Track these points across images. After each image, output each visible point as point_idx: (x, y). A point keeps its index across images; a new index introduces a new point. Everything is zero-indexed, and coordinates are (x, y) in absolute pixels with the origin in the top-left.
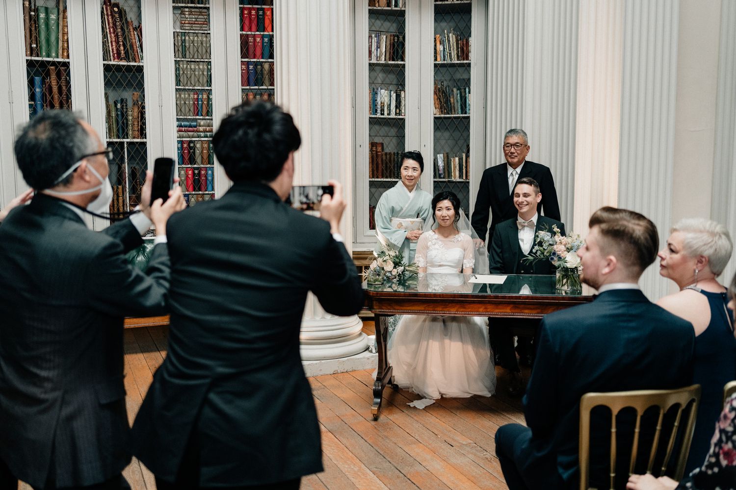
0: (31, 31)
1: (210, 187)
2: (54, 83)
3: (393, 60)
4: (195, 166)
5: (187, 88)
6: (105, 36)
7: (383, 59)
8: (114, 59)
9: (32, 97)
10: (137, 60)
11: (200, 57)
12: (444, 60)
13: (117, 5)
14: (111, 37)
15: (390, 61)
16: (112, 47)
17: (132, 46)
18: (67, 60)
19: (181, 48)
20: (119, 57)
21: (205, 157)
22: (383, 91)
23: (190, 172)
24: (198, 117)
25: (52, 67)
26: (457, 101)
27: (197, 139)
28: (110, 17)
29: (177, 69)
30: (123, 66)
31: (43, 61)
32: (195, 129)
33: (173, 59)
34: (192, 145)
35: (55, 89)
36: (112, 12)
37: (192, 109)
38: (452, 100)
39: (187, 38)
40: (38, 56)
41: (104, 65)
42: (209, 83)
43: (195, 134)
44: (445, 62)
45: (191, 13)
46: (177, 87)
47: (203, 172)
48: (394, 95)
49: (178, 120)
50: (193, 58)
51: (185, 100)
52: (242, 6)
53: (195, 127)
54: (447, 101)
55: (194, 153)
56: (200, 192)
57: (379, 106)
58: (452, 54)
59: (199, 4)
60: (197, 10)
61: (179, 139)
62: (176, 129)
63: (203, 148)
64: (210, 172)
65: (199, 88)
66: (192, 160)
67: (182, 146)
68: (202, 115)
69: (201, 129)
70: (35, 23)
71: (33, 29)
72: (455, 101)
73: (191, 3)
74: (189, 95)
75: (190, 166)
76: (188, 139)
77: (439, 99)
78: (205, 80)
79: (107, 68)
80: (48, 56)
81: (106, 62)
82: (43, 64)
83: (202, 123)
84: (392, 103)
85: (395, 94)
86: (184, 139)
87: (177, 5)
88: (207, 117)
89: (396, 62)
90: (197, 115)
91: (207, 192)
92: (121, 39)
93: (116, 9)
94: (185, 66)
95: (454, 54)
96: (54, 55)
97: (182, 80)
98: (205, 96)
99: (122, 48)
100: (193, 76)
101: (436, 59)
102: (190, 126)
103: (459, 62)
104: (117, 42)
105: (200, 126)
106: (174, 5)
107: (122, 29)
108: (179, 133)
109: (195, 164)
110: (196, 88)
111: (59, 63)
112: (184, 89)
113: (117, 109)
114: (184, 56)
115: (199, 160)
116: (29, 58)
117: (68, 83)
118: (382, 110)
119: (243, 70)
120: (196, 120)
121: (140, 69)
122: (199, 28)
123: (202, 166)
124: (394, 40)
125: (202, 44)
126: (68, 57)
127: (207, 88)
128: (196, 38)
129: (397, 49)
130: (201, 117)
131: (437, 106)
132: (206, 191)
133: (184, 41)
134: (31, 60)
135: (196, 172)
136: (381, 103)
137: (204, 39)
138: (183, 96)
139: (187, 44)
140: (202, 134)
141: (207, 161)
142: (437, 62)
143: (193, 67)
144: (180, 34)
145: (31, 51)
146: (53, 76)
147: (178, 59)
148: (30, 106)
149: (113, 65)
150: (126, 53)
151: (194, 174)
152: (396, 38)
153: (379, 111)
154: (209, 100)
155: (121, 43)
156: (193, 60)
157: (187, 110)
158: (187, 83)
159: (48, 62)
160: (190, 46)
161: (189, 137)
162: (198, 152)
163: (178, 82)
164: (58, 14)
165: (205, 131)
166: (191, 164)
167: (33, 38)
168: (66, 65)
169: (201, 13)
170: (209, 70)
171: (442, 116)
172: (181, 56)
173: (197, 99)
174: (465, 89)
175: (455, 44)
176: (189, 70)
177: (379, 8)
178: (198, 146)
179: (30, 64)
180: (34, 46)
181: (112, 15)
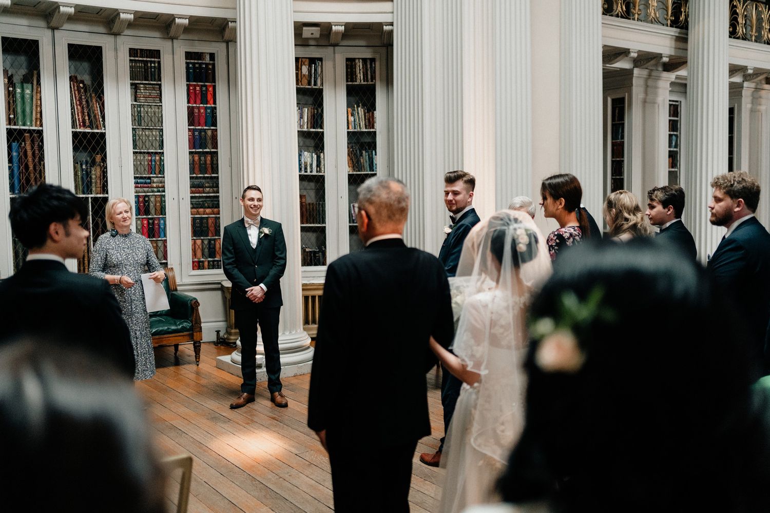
0: (9, 103)
1: (162, 234)
2: (28, 148)
3: (314, 128)
4: (150, 216)
5: (142, 151)
6: (72, 108)
7: (306, 127)
8: (80, 128)
9: (10, 160)
10: (99, 128)
11: (153, 125)
12: (355, 128)
13: (82, 82)
14: (78, 108)
15: (311, 128)
16: (79, 117)
17: (95, 116)
18: (41, 128)
19: (137, 119)
20: (84, 126)
21: (158, 209)
22: (306, 153)
23: (145, 222)
24: (151, 175)
25: (27, 134)
26: (366, 161)
27: (151, 194)
28: (76, 92)
29: (134, 135)
30: (89, 133)
31: (20, 129)
32: (150, 185)
33: (132, 127)
34: (147, 199)
35: (30, 153)
36: (78, 87)
37: (147, 169)
38: (362, 160)
39: (142, 109)
40: (15, 125)
41: (73, 132)
42: (161, 146)
43: (150, 190)
44: (356, 130)
45: (145, 89)
46: (134, 150)
47: (156, 222)
48: (315, 156)
49: (135, 178)
50: (147, 126)
51: (140, 161)
52: (188, 83)
53: (150, 183)
54: (358, 161)
55: (149, 205)
56: (154, 239)
57: (303, 165)
58: (361, 124)
59: (152, 81)
60: (151, 86)
61: (136, 194)
62: (133, 185)
63: (156, 202)
64: (162, 222)
65: (152, 151)
66: (147, 212)
67: (138, 200)
68: (155, 174)
69: (155, 185)
70: (13, 97)
71: (11, 102)
72: (365, 161)
73: (145, 80)
74: (144, 157)
75: (145, 217)
76: (144, 194)
77: (351, 159)
78: (158, 144)
79: (75, 135)
80: (24, 125)
81: (74, 130)
82: (21, 132)
83: (155, 180)
84: (313, 163)
85: (316, 156)
86: (140, 194)
87: (134, 82)
88: (160, 176)
89: (317, 130)
90: (151, 173)
91: (160, 239)
92: (85, 111)
93: (81, 85)
94: (141, 133)
95: (362, 124)
96: (29, 124)
97: (138, 144)
98: (158, 158)
99: (87, 118)
100: (147, 141)
101: (348, 128)
102: (146, 183)
103: (367, 130)
104: (83, 113)
105: (154, 183)
106: (131, 81)
107: (87, 101)
108: (137, 189)
109: (149, 215)
110: (150, 151)
111: (34, 130)
112: (140, 153)
113: (82, 170)
114: (140, 125)
115: (153, 211)
116: (9, 127)
117: (41, 148)
118: (306, 168)
119: (190, 136)
120: (149, 178)
121: (103, 135)
122: (152, 101)
123: (155, 216)
124: (314, 112)
125: (155, 114)
126: (41, 125)
127: (159, 151)
128: (150, 110)
129: (317, 119)
130: (155, 175)
131: (350, 165)
132: (159, 237)
133: (139, 112)
134: (10, 129)
135: (151, 221)
136: (305, 163)
137: (157, 110)
138: (139, 157)
139: (142, 115)
140: (155, 190)
141: (160, 212)
142: (349, 130)
143: (147, 133)
144: (136, 106)
145: (10, 121)
146: (28, 143)
147: (135, 127)
148: (10, 167)
149: (80, 132)
150: (91, 122)
151: (149, 223)
152: (316, 111)
153: (303, 169)
154: (161, 160)
155: (86, 114)
156: (147, 127)
157: (143, 169)
158: (142, 147)
159: (25, 130)
160: (144, 116)
161: (145, 192)
162: (152, 205)
163: (135, 146)
164: (32, 91)
165: (158, 187)
166: (146, 215)
167: (11, 110)
168: (40, 133)
169: (154, 89)
170: (162, 136)
171: (355, 173)
172: (137, 124)
173: (151, 161)
174: (372, 152)
175: (363, 116)
176: (144, 136)
177: (302, 87)
178: (152, 199)
179: (10, 133)
180: (12, 116)
181: (78, 90)
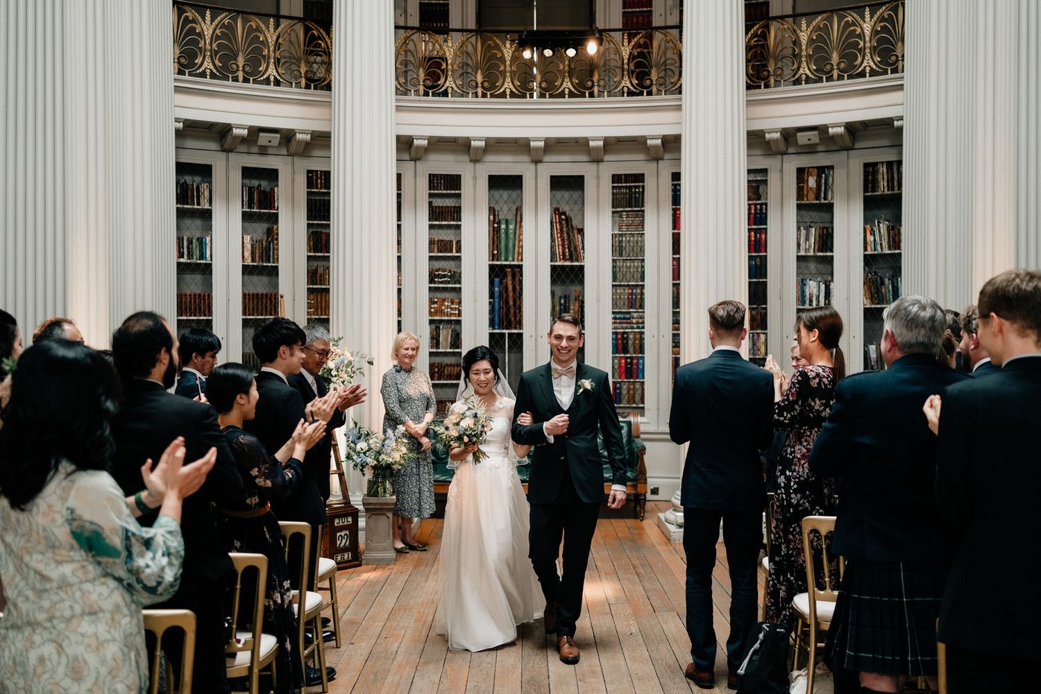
0: (493, 240)
1: (641, 375)
2: (510, 283)
3: (822, 252)
4: (628, 355)
5: (622, 283)
6: (553, 240)
7: (812, 251)
8: (560, 260)
9: (492, 295)
10: (580, 260)
11: (635, 255)
12: (875, 250)
13: (564, 213)
14: (558, 241)
15: (819, 252)
16: (559, 250)
17: (575, 248)
18: (520, 263)
19: (618, 249)
20: (564, 259)
21: (637, 347)
22: (811, 282)
23: (623, 361)
24: (631, 310)
25: (509, 270)
26: (889, 291)
27: (630, 330)
28: (558, 224)
29: (614, 267)
30: (567, 266)
31: (501, 265)
32: (629, 321)
33: (611, 258)
34: (625, 336)
35: (510, 288)
36: (561, 219)
37: (626, 303)
38: (883, 290)
39: (624, 239)
40: (498, 260)
41: (551, 266)
42: (643, 280)
43: (629, 326)
44: (876, 252)
45: (628, 216)
46: (614, 283)
47: (635, 361)
48: (823, 287)
49: (613, 313)
50: (629, 256)
51: (621, 294)
52: (674, 207)
53: (629, 319)
54: (878, 291)
55: (627, 343)
56: (632, 380)
57: (808, 297)
58: (884, 244)
59: (635, 207)
60: (634, 213)
61: (614, 331)
62: (611, 321)
63: (635, 339)
64: (641, 361)
65: (633, 283)
66: (625, 350)
67: (616, 336)
68: (635, 308)
69: (634, 321)
70: (497, 233)
71: (495, 238)
72: (887, 291)
73: (629, 207)
74: (624, 290)
75: (622, 355)
76: (622, 331)
77: (869, 288)
78: (639, 276)
79: (554, 268)
80: (506, 260)
81: (553, 263)
82: (502, 267)
83: (635, 315)
84: (821, 294)
85: (824, 285)
86: (618, 331)
87: (616, 210)
88: (640, 310)
89: (825, 254)
90: (631, 308)
91: (638, 380)
92: (566, 243)
93: (563, 217)
94: (621, 264)
95: (885, 244)
96: (511, 259)
97: (618, 276)
98: (639, 291)
99: (567, 250)
100: (628, 273)
101: (865, 249)
102: (624, 318)
103: (889, 252)
104: (563, 246)
105: (633, 318)
106: (613, 210)
107: (568, 234)
108: (615, 325)
109: (627, 353)
110: (630, 283)
111: (514, 265)
112: (620, 286)
113: (560, 304)
114: (621, 255)
115: (631, 349)
116: (491, 263)
117: (521, 282)
118: (811, 301)
119: (675, 265)
120: (629, 313)
121: (582, 268)
122: (634, 230)
123: (634, 355)
124: (823, 232)
125: (637, 243)
126: (522, 260)
127: (641, 283)
128: (632, 239)
129: (826, 241)
130: (635, 310)
131: (868, 296)
132: (637, 378)
133: (621, 242)
134: (493, 265)
135: (629, 361)
136: (810, 294)
137: (640, 239)
138: (618, 291)
139: (624, 244)
140: (635, 326)
141: (639, 351)
142: (867, 253)
143: (628, 264)
144: (618, 235)
145: (493, 257)
146: (509, 277)
147: (616, 258)
148: (490, 303)
149: (559, 266)
150: (571, 254)
151: (626, 362)
152: (825, 230)
153: (807, 302)
154: (642, 294)
155: (566, 246)
156: (629, 258)
157: (622, 303)
158: (623, 279)
159: (506, 265)
160: (626, 245)
161: (623, 329)
162: (630, 342)
163: (614, 279)
164: (516, 224)
165: (637, 323)
166: (624, 353)
167: (495, 245)
168: (520, 267)
169: (637, 216)
170: (643, 267)
171: (873, 306)
172: (618, 254)
173: (632, 294)
174: (897, 279)
175: (886, 234)
176: (625, 267)
177: (808, 202)
178: (631, 336)
179: (492, 268)
180: (495, 252)
181: (559, 222)
